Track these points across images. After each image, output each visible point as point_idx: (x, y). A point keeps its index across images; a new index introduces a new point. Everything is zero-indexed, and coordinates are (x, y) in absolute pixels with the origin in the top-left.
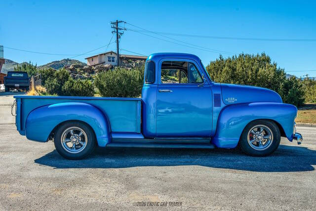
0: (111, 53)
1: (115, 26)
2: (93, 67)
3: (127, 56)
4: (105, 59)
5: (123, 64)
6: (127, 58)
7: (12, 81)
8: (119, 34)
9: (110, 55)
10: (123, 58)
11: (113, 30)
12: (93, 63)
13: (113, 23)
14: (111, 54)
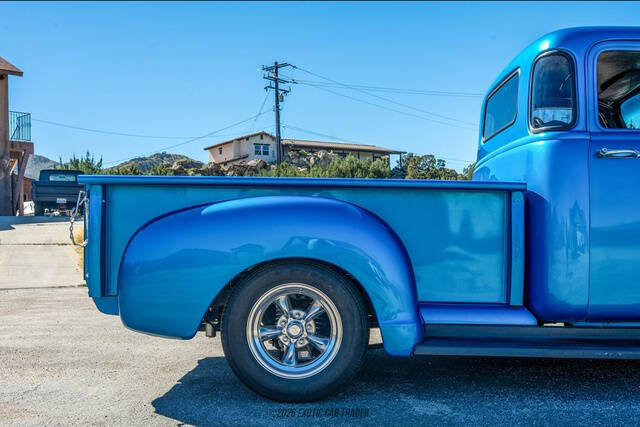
0: (262, 135)
1: (273, 75)
2: (222, 166)
3: (296, 143)
4: (248, 148)
5: (288, 159)
6: (295, 146)
7: (51, 190)
8: (281, 92)
9: (258, 140)
10: (287, 145)
11: (267, 83)
12: (221, 158)
13: (268, 69)
14: (262, 138)
